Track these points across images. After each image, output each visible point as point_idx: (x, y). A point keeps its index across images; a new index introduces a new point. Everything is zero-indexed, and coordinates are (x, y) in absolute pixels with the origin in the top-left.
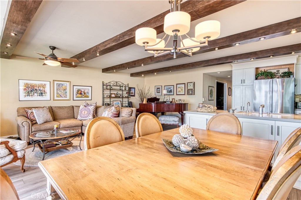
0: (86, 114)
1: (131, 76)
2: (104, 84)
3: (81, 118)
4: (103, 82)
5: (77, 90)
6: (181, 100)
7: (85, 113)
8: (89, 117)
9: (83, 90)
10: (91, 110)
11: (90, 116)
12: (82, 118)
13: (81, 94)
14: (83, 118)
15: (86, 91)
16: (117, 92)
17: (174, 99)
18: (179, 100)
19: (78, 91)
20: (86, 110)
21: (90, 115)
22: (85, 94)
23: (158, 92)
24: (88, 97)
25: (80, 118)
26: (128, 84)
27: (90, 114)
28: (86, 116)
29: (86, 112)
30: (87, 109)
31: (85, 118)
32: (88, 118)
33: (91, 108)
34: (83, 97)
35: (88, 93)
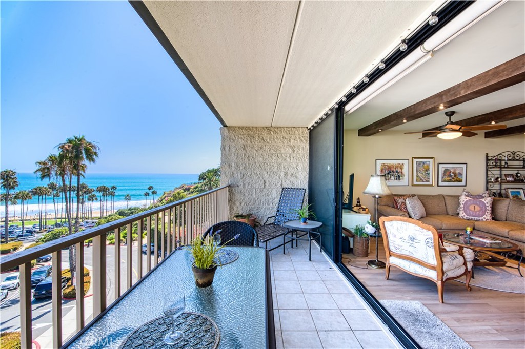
0: (479, 211)
2: (490, 158)
3: (468, 217)
4: (487, 154)
5: (443, 170)
7: (476, 209)
8: (485, 216)
9: (452, 171)
10: (487, 205)
11: (486, 215)
12: (471, 217)
13: (450, 176)
14: (473, 218)
15: (457, 172)
16: (516, 172)
19: (446, 171)
20: (477, 204)
21: (486, 214)
22: (455, 176)
24: (461, 181)
25: (466, 216)
27: (486, 211)
28: (479, 214)
29: (477, 208)
30: (478, 203)
31: (476, 218)
32: (483, 218)
33: (487, 201)
34: (453, 182)
35: (461, 174)
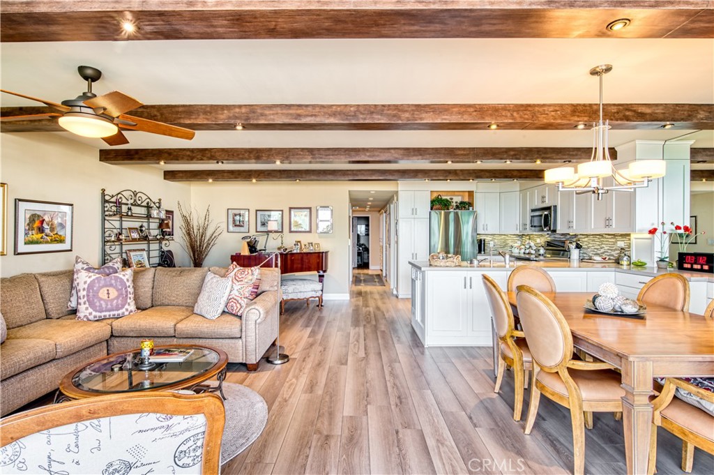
0: (117, 298)
1: (165, 179)
2: (107, 198)
3: (98, 314)
4: (103, 190)
5: (28, 216)
6: (312, 243)
7: (112, 296)
8: (127, 306)
9: (47, 218)
10: (128, 284)
11: (129, 304)
12: (103, 314)
13: (41, 230)
14: (107, 314)
15: (56, 222)
16: (140, 224)
17: (300, 242)
18: (309, 243)
19: (33, 218)
20: (111, 285)
21: (129, 301)
22: (52, 229)
23: (238, 223)
24: (62, 241)
25: (94, 313)
26: (160, 200)
27: (127, 296)
28: (117, 305)
29: (114, 293)
30: (113, 282)
31: (112, 313)
32: (124, 310)
33: (127, 277)
34: (47, 242)
35: (62, 226)
